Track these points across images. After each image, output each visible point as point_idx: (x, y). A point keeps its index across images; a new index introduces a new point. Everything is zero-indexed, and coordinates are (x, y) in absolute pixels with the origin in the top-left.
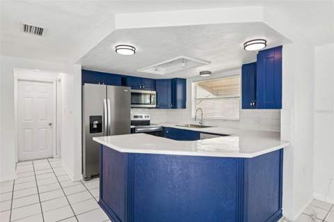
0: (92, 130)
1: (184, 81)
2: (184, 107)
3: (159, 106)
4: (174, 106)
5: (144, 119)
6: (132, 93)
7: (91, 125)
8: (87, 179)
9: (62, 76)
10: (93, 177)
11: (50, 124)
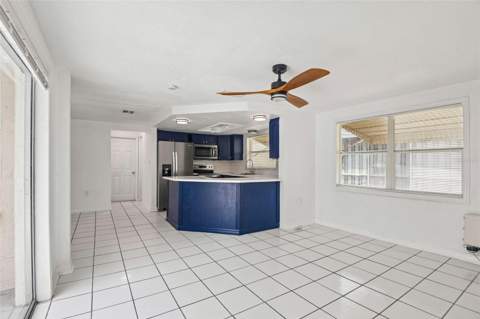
0: (164, 175)
1: (241, 137)
2: (241, 158)
3: (221, 157)
4: (233, 159)
5: (208, 168)
6: (196, 148)
7: (164, 171)
8: (160, 210)
9: (143, 134)
10: (164, 209)
11: (133, 173)
